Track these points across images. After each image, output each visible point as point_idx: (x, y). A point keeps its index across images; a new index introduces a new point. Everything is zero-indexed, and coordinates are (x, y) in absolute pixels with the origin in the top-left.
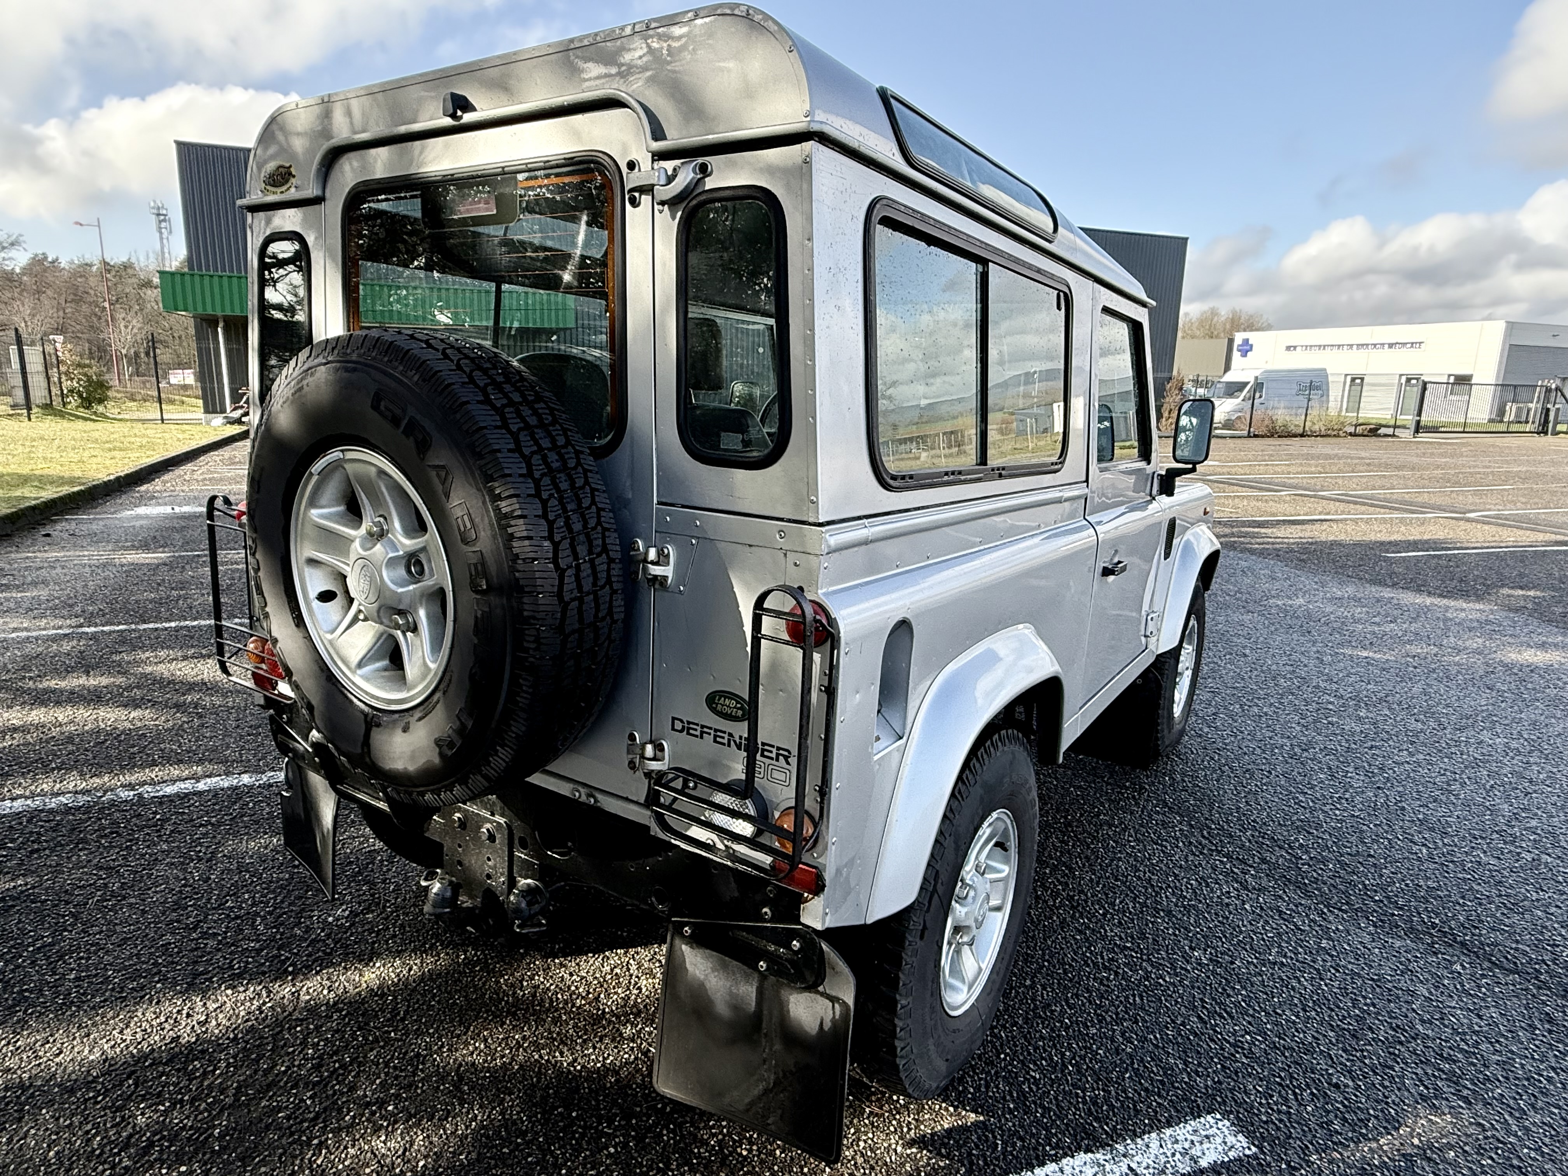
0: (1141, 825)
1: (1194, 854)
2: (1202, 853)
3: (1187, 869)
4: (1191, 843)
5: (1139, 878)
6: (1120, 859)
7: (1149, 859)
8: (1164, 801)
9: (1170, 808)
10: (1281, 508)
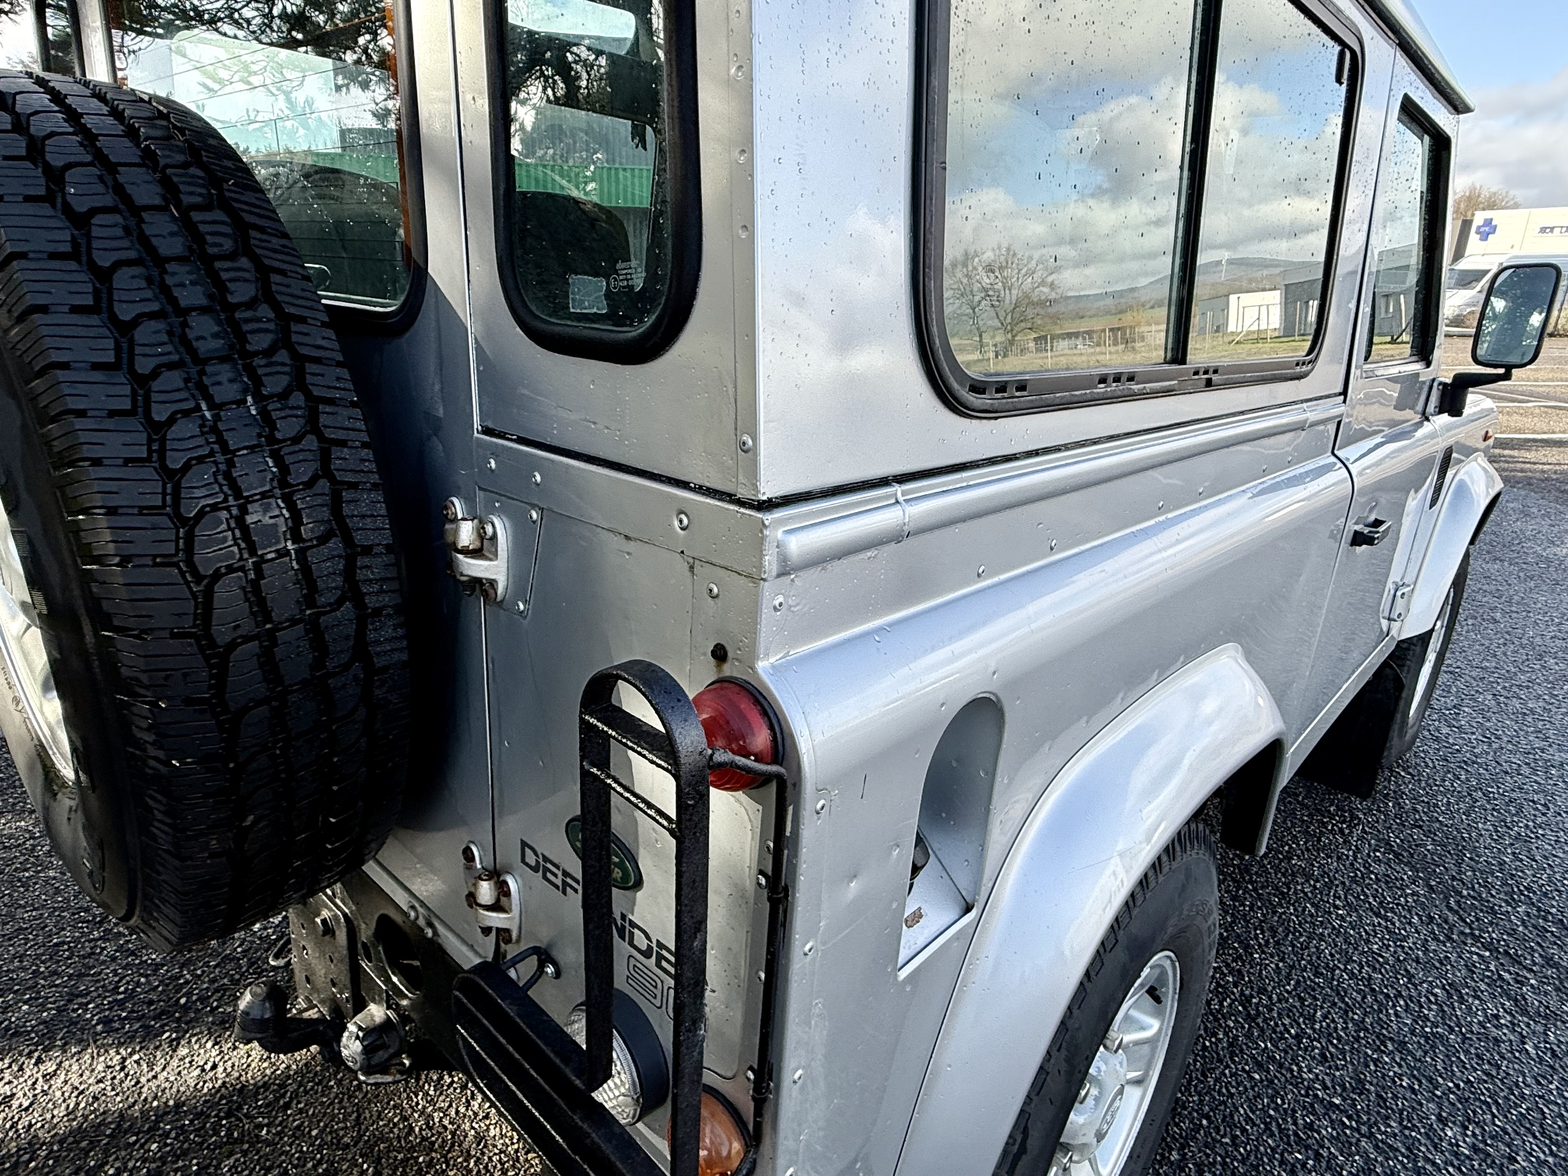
0: (1353, 880)
1: (1436, 939)
2: (1449, 938)
3: (1428, 966)
4: (1431, 919)
5: (1352, 975)
6: (1321, 938)
7: (1367, 942)
8: (1388, 843)
9: (1397, 855)
10: (1529, 422)
